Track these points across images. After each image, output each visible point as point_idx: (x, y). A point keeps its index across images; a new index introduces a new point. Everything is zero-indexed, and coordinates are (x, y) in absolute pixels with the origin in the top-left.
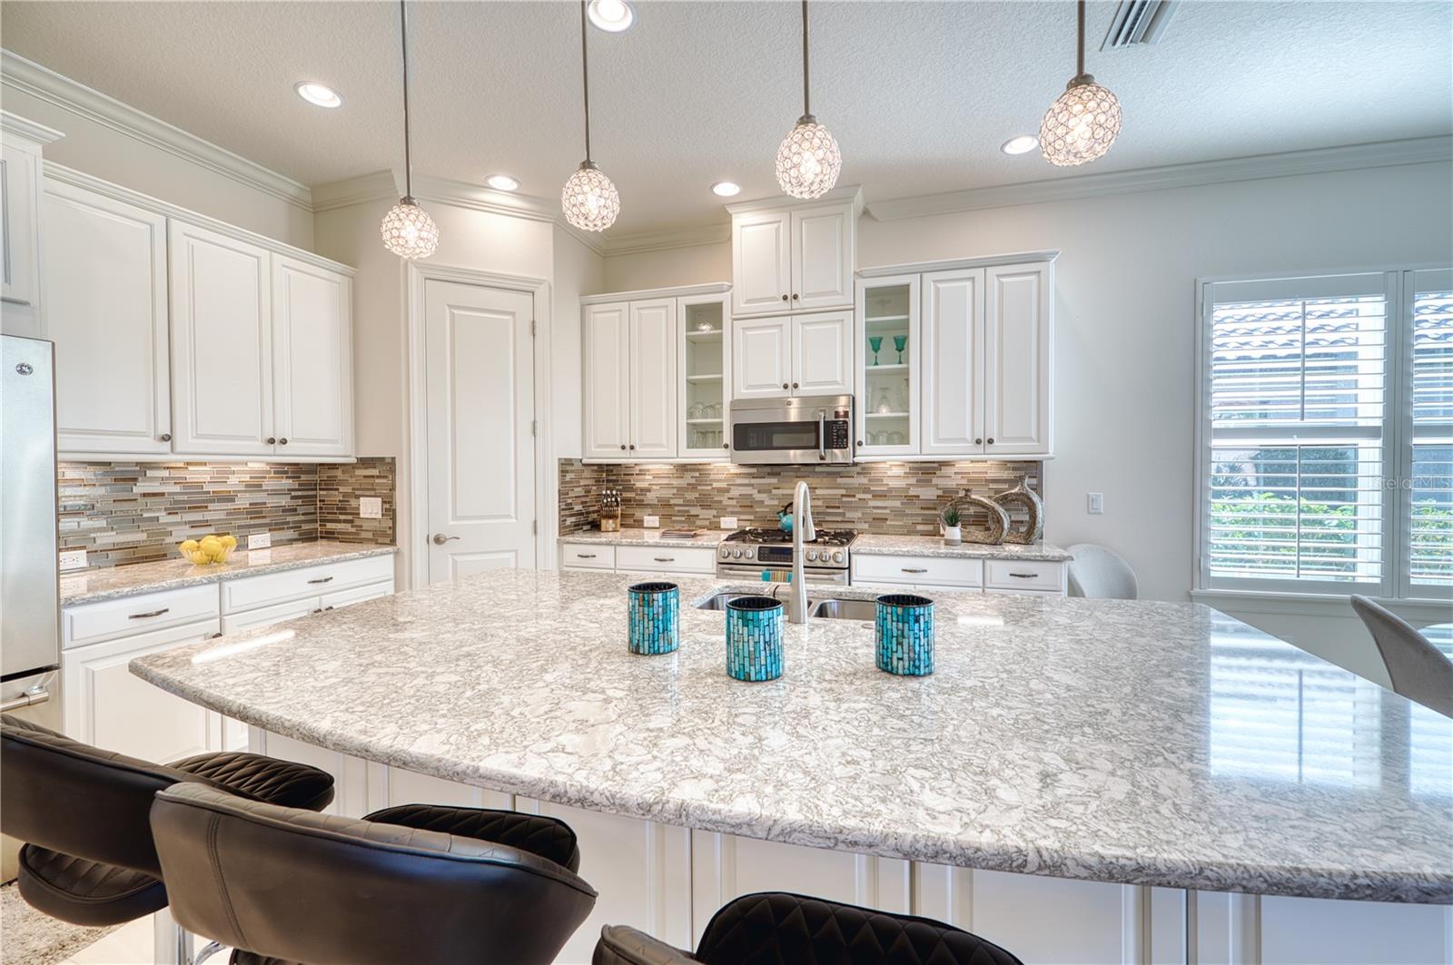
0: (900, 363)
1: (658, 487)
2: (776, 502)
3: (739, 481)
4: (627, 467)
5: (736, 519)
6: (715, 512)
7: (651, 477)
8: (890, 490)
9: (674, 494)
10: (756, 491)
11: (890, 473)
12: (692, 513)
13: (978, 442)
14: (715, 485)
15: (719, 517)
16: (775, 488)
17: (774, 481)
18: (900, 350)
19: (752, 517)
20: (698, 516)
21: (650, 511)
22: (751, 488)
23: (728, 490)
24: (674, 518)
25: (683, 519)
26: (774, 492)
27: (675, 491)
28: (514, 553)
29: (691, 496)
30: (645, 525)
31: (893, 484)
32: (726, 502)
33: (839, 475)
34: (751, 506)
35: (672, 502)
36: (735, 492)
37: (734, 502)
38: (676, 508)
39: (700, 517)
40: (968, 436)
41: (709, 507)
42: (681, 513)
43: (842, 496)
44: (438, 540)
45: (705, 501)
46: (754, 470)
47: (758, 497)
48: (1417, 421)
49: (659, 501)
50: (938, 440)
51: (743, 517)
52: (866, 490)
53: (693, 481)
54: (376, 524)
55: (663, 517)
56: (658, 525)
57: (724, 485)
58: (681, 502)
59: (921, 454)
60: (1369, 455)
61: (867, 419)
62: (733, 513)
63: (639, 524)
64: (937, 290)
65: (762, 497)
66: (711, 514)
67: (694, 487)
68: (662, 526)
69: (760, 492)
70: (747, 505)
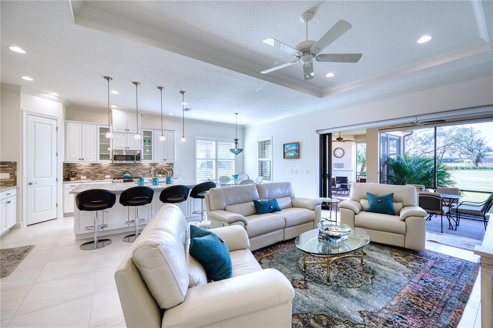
0: (149, 145)
1: (86, 169)
2: (120, 172)
3: (110, 167)
4: (74, 164)
6: (104, 175)
7: (83, 167)
8: (146, 168)
11: (146, 165)
12: (96, 175)
13: (164, 160)
14: (104, 168)
17: (120, 167)
18: (149, 142)
19: (114, 175)
21: (83, 175)
22: (113, 169)
24: (91, 176)
25: (94, 177)
26: (120, 169)
27: (91, 170)
28: (50, 187)
29: (96, 171)
30: (81, 179)
31: (147, 167)
32: (106, 172)
33: (136, 166)
34: (114, 173)
35: (90, 173)
36: (109, 170)
37: (109, 172)
38: (92, 174)
39: (99, 176)
40: (162, 159)
41: (102, 173)
43: (136, 170)
44: (30, 184)
45: (100, 172)
46: (115, 165)
47: (115, 171)
48: (219, 158)
49: (86, 172)
50: (157, 159)
51: (111, 175)
52: (142, 169)
53: (97, 167)
54: (7, 180)
55: (87, 176)
57: (106, 168)
58: (93, 172)
59: (154, 162)
60: (214, 162)
61: (144, 155)
62: (109, 175)
63: (80, 179)
64: (157, 133)
65: (117, 170)
66: (102, 175)
67: (97, 169)
68: (87, 178)
69: (116, 169)
70: (112, 173)
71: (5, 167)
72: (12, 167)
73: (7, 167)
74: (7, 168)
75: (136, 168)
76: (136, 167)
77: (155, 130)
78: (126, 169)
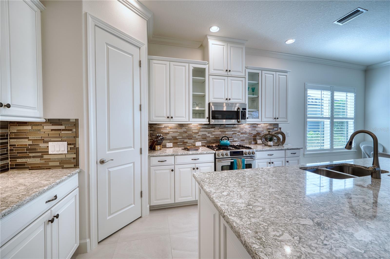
0: (253, 95)
1: (172, 132)
2: (213, 137)
3: (201, 130)
4: (158, 125)
5: (201, 142)
6: (193, 141)
7: (169, 129)
9: (178, 135)
10: (207, 133)
12: (185, 141)
13: (275, 119)
14: (194, 131)
15: (195, 142)
16: (213, 132)
17: (213, 129)
18: (253, 91)
19: (206, 142)
20: (187, 142)
21: (169, 141)
22: (205, 132)
23: (198, 133)
24: (178, 143)
25: (182, 143)
26: (213, 133)
27: (179, 134)
28: (132, 164)
29: (185, 135)
30: (167, 147)
32: (197, 137)
34: (206, 138)
35: (177, 138)
36: (200, 133)
37: (200, 137)
38: (179, 140)
39: (188, 142)
40: (272, 117)
41: (191, 139)
42: (181, 142)
43: (233, 134)
44: (102, 162)
45: (190, 137)
46: (207, 126)
47: (208, 135)
49: (172, 137)
50: (265, 118)
51: (203, 142)
53: (185, 130)
54: (63, 157)
55: (174, 143)
56: (172, 147)
57: (197, 131)
58: (181, 137)
59: (261, 121)
61: (248, 111)
62: (200, 141)
63: (165, 147)
64: (265, 76)
65: (209, 135)
66: (191, 141)
67: (186, 132)
68: (174, 146)
69: (208, 133)
70: (204, 138)
71: (60, 130)
72: (71, 130)
73: (63, 130)
74: (62, 132)
75: (233, 131)
76: (232, 129)
77: (263, 71)
78: (220, 133)
